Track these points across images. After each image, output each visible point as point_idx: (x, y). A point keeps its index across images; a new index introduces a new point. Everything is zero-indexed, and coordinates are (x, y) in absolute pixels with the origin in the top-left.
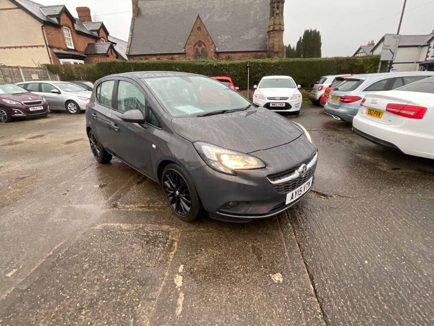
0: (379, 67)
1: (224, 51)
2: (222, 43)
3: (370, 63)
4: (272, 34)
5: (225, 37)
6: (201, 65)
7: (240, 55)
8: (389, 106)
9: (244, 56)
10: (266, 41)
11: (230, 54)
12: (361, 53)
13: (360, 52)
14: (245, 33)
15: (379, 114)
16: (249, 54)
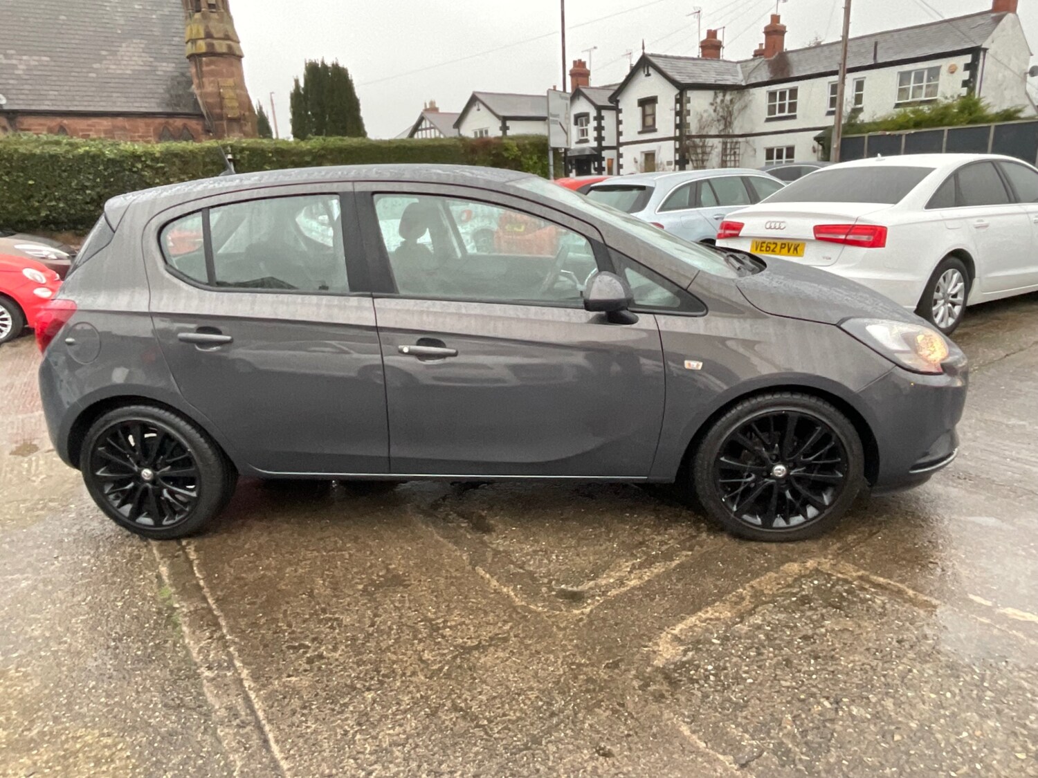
0: (551, 162)
1: (34, 108)
2: (18, 78)
3: (531, 153)
4: (208, 65)
5: (25, 58)
6: (51, 156)
7: (106, 123)
8: (818, 229)
9: (124, 129)
10: (190, 83)
11: (66, 121)
12: (426, 129)
13: (423, 126)
14: (104, 53)
15: (796, 249)
16: (141, 123)
